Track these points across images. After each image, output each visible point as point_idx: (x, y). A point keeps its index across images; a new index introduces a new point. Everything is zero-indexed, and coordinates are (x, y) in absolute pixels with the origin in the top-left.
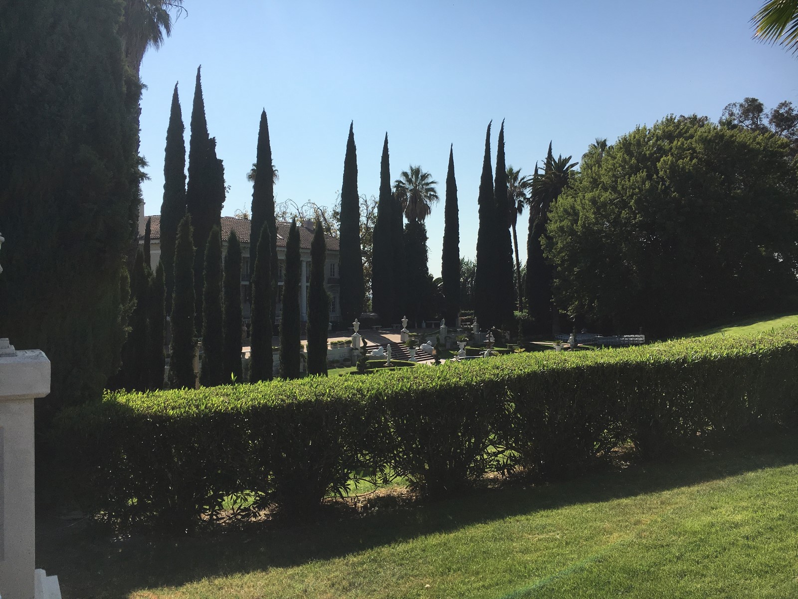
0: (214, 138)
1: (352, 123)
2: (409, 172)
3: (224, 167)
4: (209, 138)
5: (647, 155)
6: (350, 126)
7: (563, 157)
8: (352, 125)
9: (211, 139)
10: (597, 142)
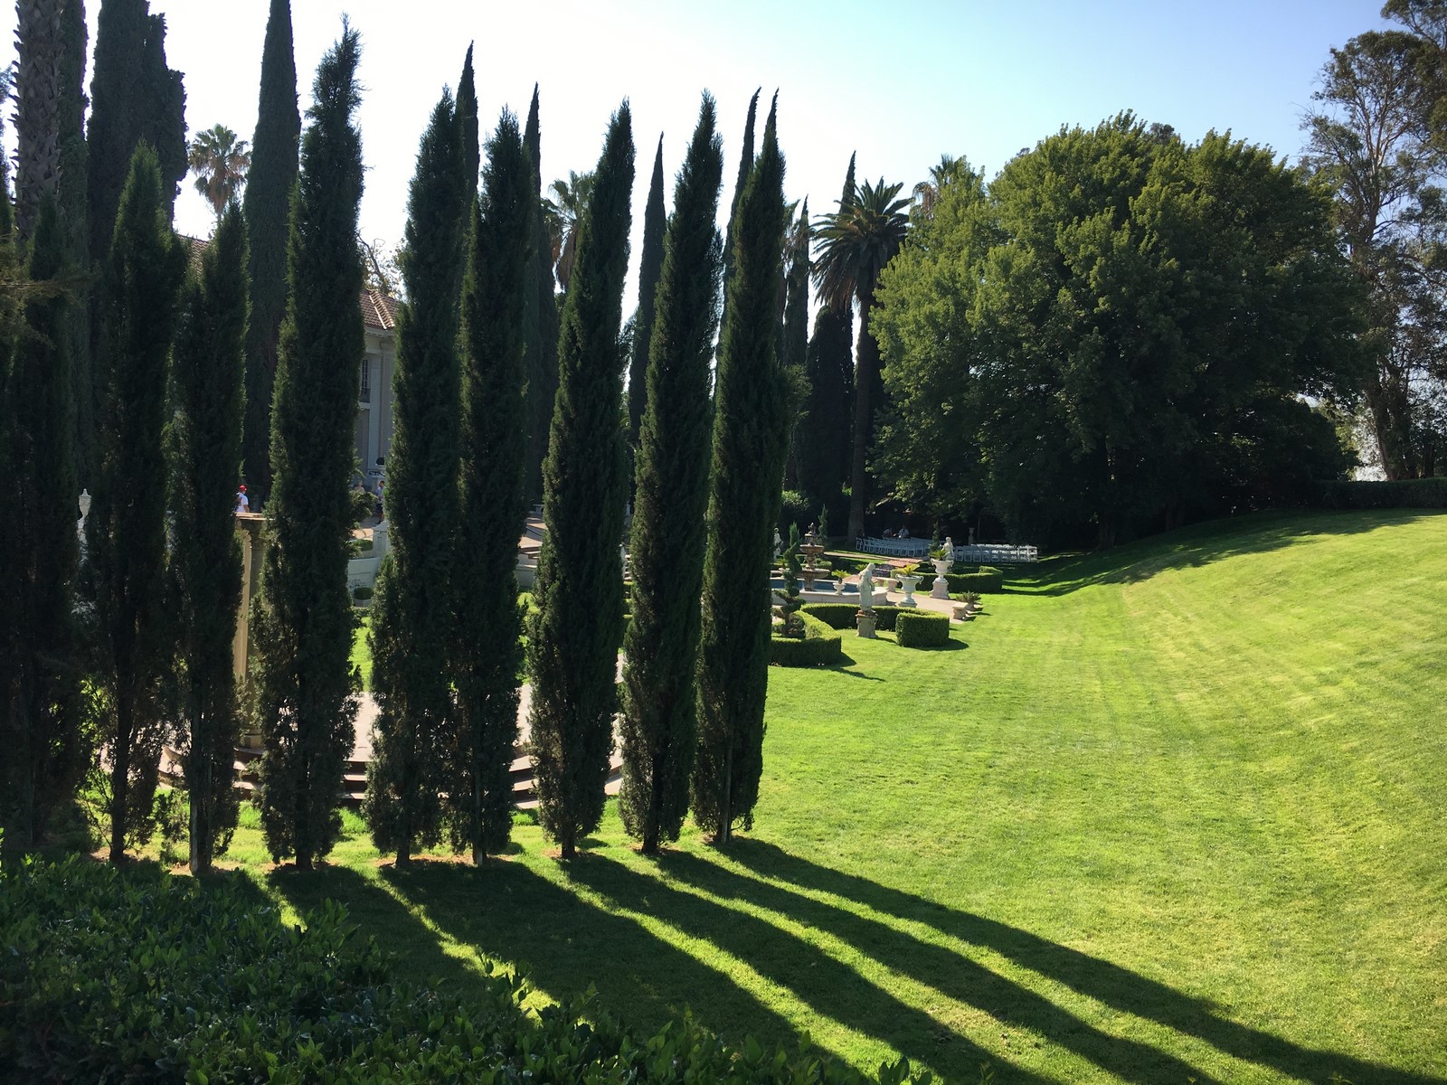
0: (162, 15)
1: (471, 46)
2: (568, 181)
3: (187, 90)
4: (150, 14)
5: (1105, 182)
6: (466, 52)
7: (887, 184)
8: (470, 50)
9: (154, 16)
10: (944, 163)
